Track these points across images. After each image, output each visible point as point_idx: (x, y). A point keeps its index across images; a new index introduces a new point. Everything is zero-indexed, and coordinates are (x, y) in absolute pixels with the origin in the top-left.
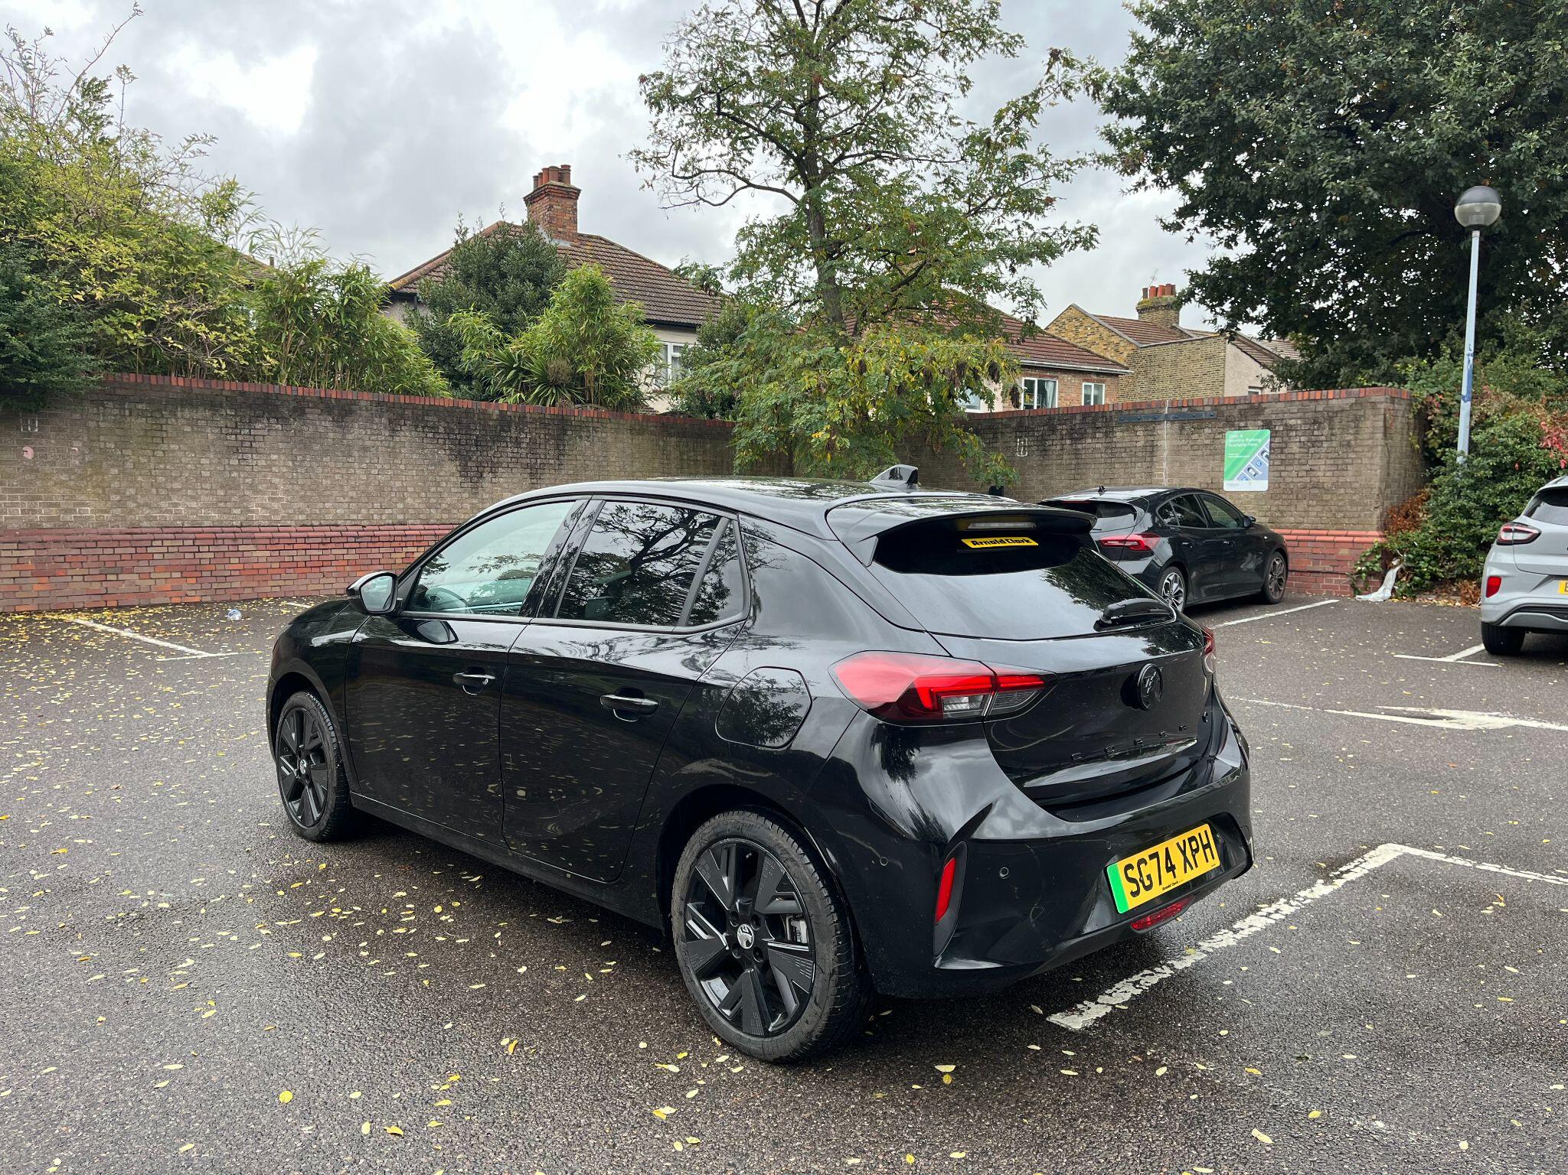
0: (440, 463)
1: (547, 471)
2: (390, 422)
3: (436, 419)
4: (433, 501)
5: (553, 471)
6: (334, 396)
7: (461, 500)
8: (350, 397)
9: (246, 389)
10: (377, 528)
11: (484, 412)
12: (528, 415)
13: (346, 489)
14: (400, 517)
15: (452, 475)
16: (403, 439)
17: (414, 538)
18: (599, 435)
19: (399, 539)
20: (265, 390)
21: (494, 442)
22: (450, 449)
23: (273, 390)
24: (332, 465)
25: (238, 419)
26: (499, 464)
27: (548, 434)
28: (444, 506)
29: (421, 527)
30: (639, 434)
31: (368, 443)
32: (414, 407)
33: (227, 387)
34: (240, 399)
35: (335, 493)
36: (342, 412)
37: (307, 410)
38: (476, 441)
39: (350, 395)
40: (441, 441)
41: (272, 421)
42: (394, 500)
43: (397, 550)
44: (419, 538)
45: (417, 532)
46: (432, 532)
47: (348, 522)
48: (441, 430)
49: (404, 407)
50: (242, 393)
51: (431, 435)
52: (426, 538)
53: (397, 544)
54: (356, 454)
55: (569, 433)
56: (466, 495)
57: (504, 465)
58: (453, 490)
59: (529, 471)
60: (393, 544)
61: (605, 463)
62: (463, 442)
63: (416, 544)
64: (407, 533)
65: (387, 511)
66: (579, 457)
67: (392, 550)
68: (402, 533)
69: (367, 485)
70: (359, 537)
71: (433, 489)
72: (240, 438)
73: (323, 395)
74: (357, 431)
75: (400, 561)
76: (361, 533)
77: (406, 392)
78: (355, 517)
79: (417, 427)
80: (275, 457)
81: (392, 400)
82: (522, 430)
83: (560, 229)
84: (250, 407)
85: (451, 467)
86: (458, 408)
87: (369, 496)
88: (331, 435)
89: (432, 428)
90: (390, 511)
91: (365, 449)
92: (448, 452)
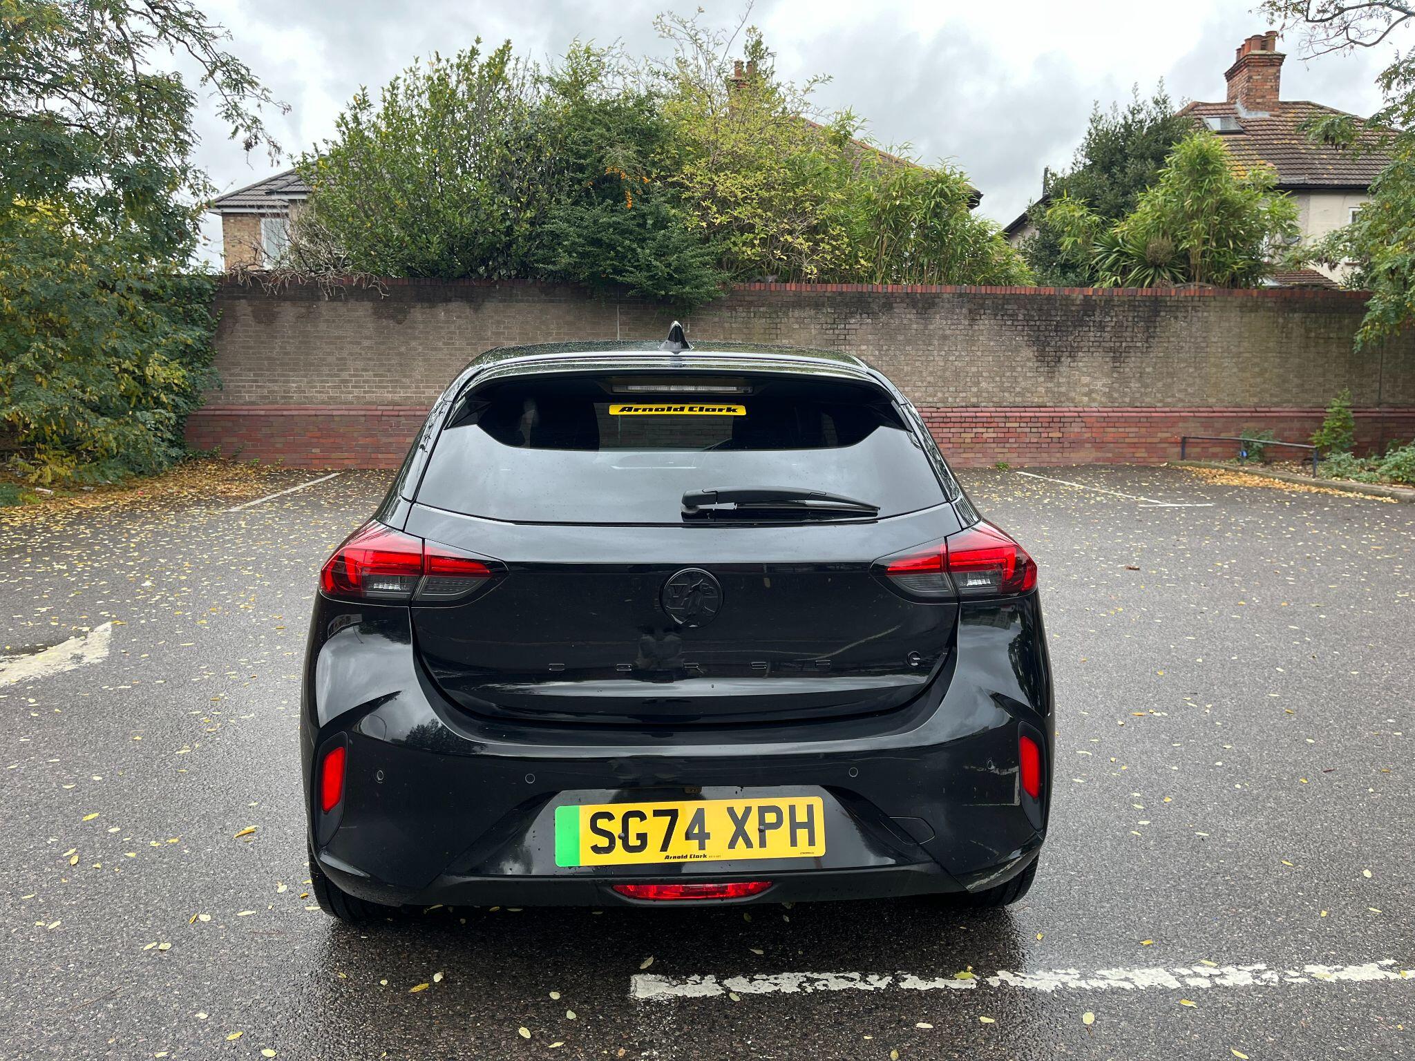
0: (1017, 349)
1: (1132, 354)
2: (970, 311)
3: (1016, 307)
4: (1006, 384)
5: (1139, 354)
6: (919, 291)
7: (1037, 384)
8: (934, 291)
9: (844, 290)
10: (950, 410)
11: (1067, 298)
12: (1116, 299)
13: (924, 374)
14: (974, 400)
15: (1029, 360)
16: (982, 327)
17: (985, 420)
18: (1200, 314)
19: (970, 420)
20: (860, 290)
21: (1075, 327)
22: (1028, 335)
23: (866, 288)
24: (914, 352)
25: (836, 316)
26: (1079, 349)
27: (1138, 316)
28: (1018, 389)
29: (993, 409)
30: (1251, 311)
31: (948, 332)
32: (995, 296)
33: (829, 289)
34: (839, 299)
35: (915, 378)
36: (925, 305)
37: (895, 305)
38: (1056, 326)
39: (935, 289)
40: (1019, 328)
41: (865, 316)
42: (969, 384)
43: (967, 430)
44: (989, 420)
45: (988, 414)
46: (1003, 414)
47: (924, 404)
48: (1021, 317)
49: (984, 297)
50: (841, 294)
51: (1009, 323)
52: (996, 420)
53: (967, 425)
54: (936, 342)
55: (1163, 314)
56: (1042, 379)
57: (1085, 349)
58: (1028, 374)
59: (1112, 354)
60: (964, 425)
61: (1203, 345)
62: (1042, 328)
63: (985, 425)
64: (978, 414)
65: (961, 395)
66: (1172, 339)
67: (962, 430)
68: (973, 414)
69: (944, 370)
70: (932, 417)
71: (1008, 374)
72: (837, 332)
73: (909, 291)
74: (938, 322)
75: (969, 440)
76: (934, 415)
77: (988, 282)
78: (931, 400)
79: (996, 315)
80: (864, 347)
81: (973, 292)
82: (1107, 314)
83: (1258, 100)
84: (846, 305)
85: (1028, 353)
86: (1040, 295)
87: (945, 380)
88: (915, 326)
89: (1011, 315)
90: (964, 394)
91: (945, 338)
92: (1026, 338)
